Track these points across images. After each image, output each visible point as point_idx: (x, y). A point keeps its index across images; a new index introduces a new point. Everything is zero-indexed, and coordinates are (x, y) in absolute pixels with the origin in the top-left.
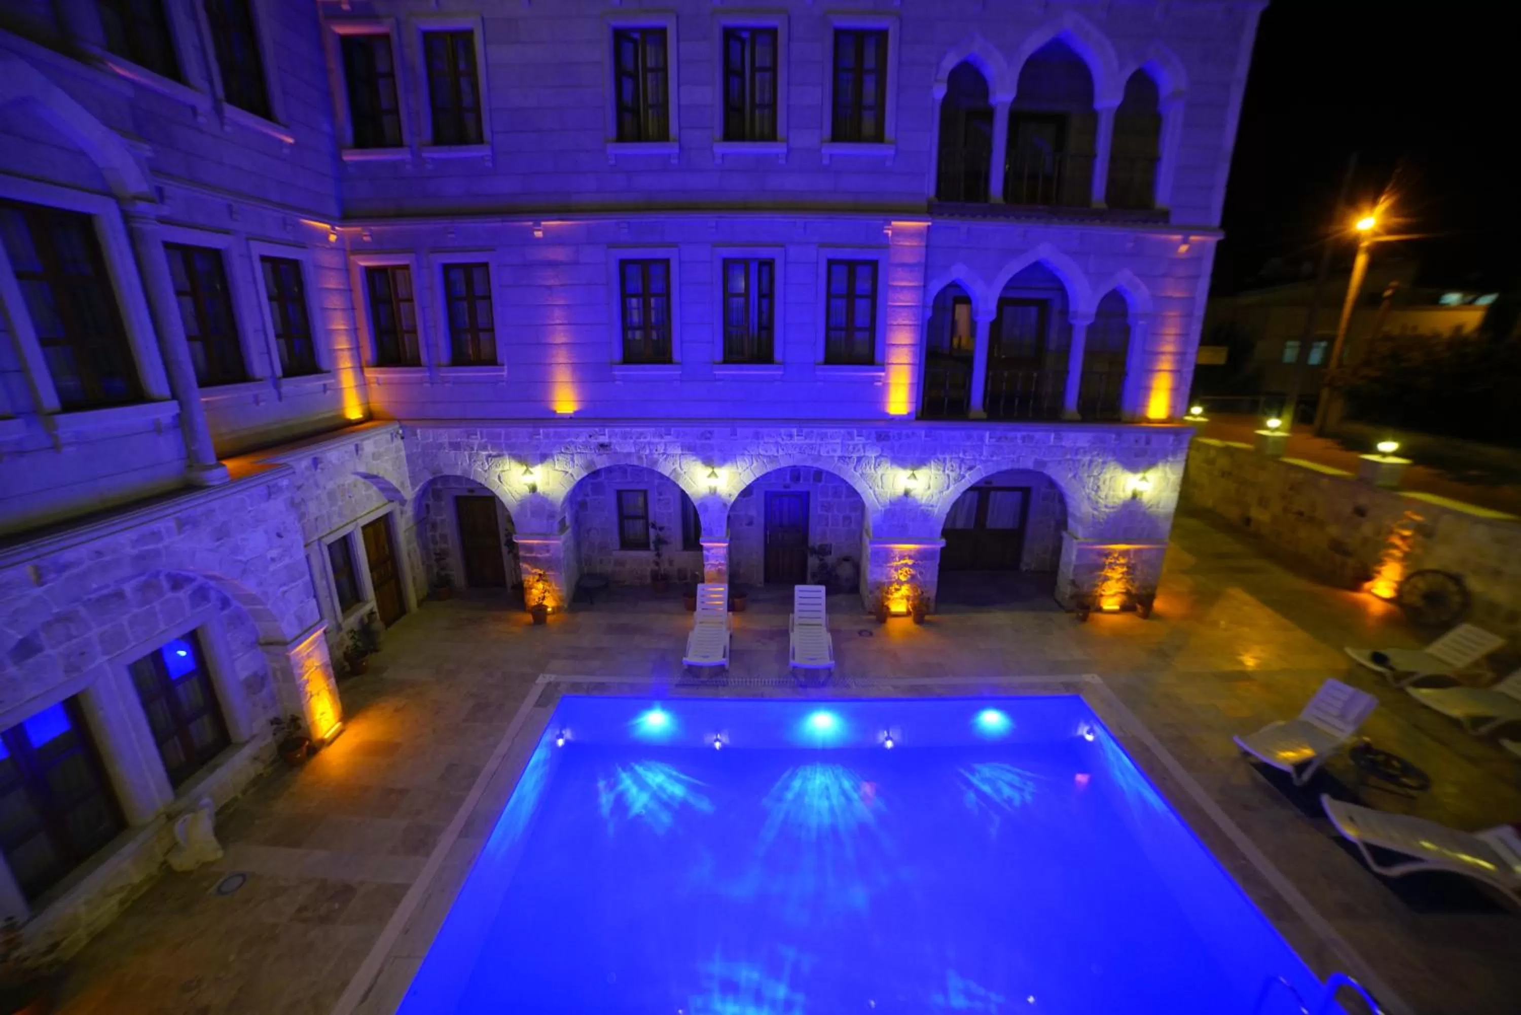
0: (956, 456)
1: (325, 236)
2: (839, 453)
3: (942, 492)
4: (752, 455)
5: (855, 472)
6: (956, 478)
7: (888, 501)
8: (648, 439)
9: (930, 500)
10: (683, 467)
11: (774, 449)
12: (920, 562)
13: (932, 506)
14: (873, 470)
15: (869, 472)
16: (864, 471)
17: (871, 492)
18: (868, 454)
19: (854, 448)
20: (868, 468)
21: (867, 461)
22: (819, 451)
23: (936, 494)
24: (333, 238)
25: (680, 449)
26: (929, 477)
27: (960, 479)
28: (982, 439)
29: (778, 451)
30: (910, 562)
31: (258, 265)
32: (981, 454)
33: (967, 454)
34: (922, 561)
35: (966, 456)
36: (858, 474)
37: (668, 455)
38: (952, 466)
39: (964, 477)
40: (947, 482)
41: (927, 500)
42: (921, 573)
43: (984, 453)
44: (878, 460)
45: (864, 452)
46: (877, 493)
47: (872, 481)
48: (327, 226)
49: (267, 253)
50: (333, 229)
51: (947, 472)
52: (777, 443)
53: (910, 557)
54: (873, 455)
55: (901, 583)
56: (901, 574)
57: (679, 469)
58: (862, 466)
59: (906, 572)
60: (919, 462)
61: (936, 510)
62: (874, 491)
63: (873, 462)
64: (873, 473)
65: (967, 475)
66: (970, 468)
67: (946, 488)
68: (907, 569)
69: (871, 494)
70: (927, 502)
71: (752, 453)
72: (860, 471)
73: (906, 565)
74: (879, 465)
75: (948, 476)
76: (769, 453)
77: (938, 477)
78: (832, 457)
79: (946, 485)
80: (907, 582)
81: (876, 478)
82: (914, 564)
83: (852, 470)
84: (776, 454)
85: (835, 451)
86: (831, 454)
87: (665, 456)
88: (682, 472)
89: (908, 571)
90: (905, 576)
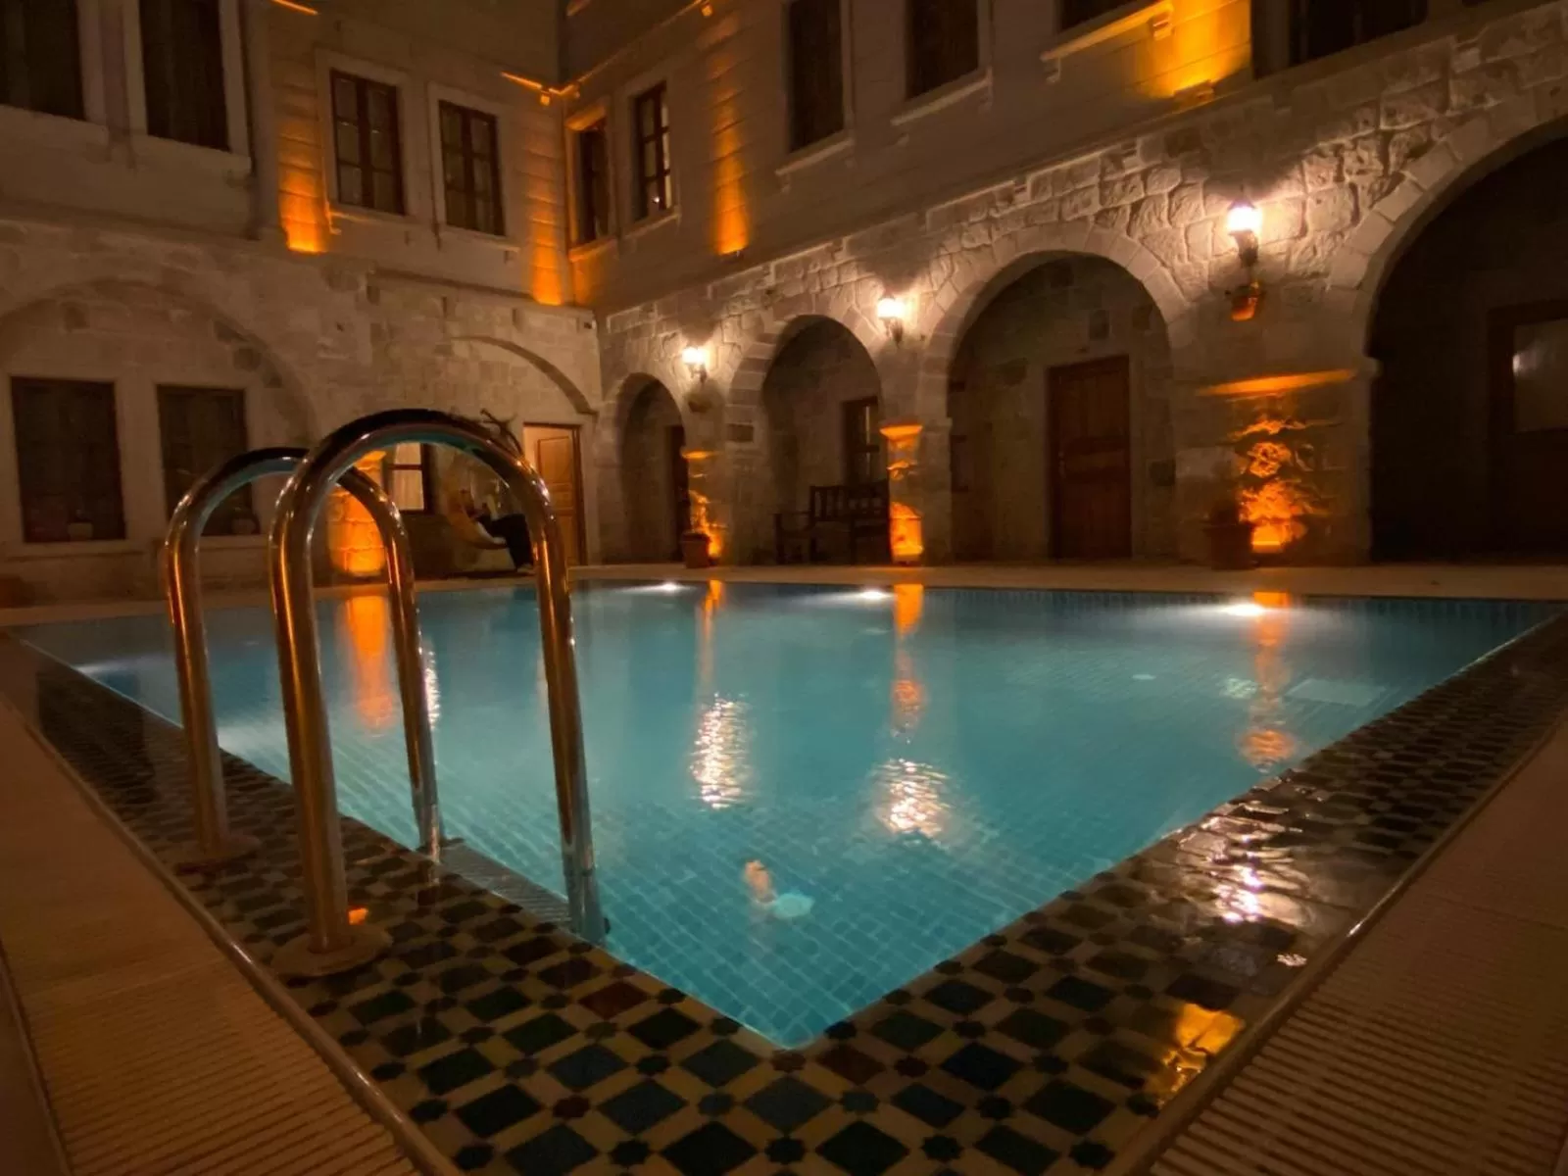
0: (1369, 131)
1: (535, 96)
2: (1097, 207)
3: (1341, 234)
4: (950, 254)
5: (1129, 239)
6: (1376, 187)
7: (1206, 287)
8: (818, 268)
9: (1309, 260)
10: (860, 303)
11: (984, 232)
12: (1299, 426)
13: (1316, 275)
14: (1167, 225)
15: (1158, 229)
16: (1148, 231)
17: (1167, 272)
18: (1153, 191)
19: (1124, 188)
20: (1154, 220)
21: (1151, 207)
22: (1060, 215)
23: (1322, 242)
24: (545, 100)
25: (855, 272)
26: (1300, 205)
27: (1385, 188)
28: (1444, 65)
29: (990, 236)
31: (435, 110)
32: (1444, 105)
33: (1400, 118)
34: (1303, 421)
35: (1396, 123)
36: (1135, 240)
37: (842, 286)
38: (1360, 160)
39: (1398, 178)
40: (1351, 205)
41: (1299, 263)
42: (1304, 454)
43: (1454, 99)
44: (1175, 199)
45: (1145, 187)
46: (1178, 271)
47: (1164, 246)
48: (539, 86)
49: (447, 98)
50: (545, 88)
51: (1348, 179)
52: (990, 220)
54: (1166, 191)
56: (1253, 459)
57: (855, 308)
58: (1142, 219)
61: (1328, 282)
62: (1173, 270)
63: (1166, 202)
64: (1167, 231)
65: (1408, 174)
66: (1415, 153)
67: (1348, 222)
69: (1165, 278)
70: (1302, 267)
71: (951, 250)
72: (1140, 234)
74: (1178, 208)
75: (1353, 187)
76: (977, 244)
77: (1324, 198)
78: (1084, 219)
79: (1348, 216)
81: (1173, 239)
82: (1283, 431)
83: (1125, 235)
84: (988, 242)
85: (1087, 203)
86: (1083, 212)
87: (838, 289)
88: (859, 311)
89: (1270, 451)
90: (1264, 464)
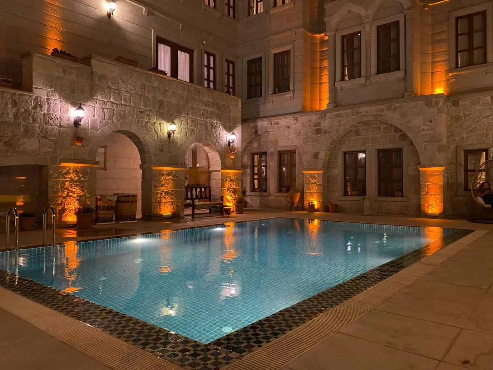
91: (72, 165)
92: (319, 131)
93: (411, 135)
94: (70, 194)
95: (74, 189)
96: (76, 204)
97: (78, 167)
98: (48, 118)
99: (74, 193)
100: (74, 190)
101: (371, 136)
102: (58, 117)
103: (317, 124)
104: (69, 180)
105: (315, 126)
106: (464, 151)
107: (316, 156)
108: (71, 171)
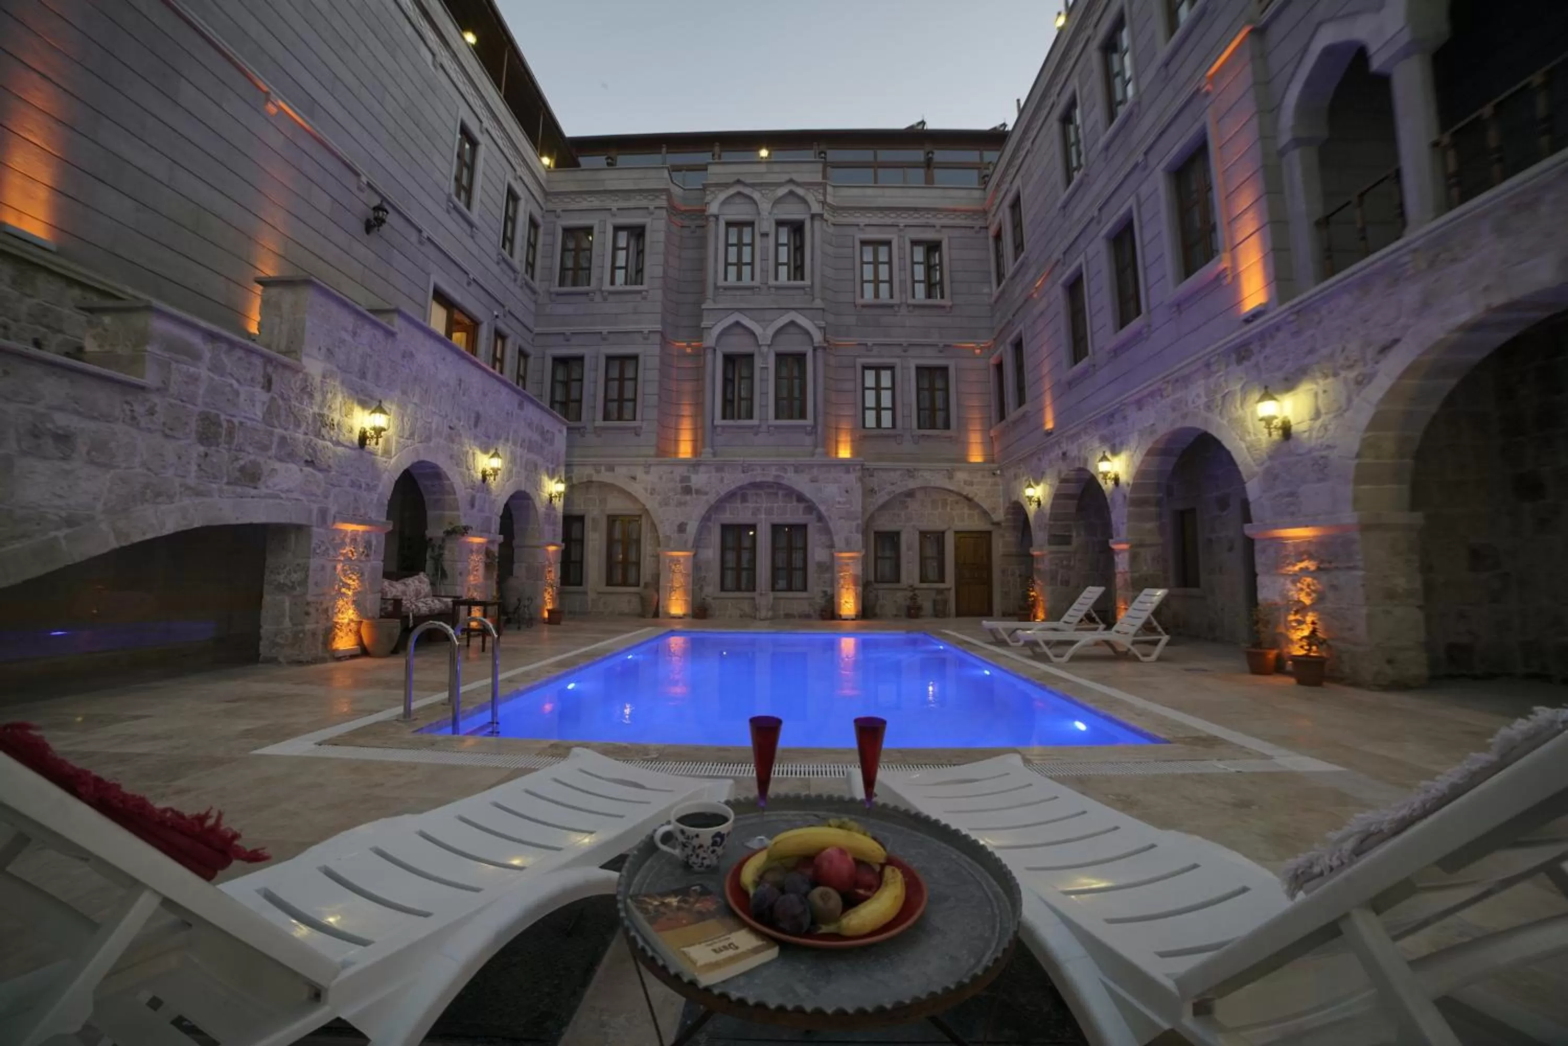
2: (1204, 400)
3: (1341, 416)
5: (1222, 420)
7: (1266, 457)
9: (1323, 437)
12: (1326, 566)
13: (1327, 447)
14: (1241, 412)
15: (1236, 414)
16: (1231, 415)
17: (1243, 444)
18: (1231, 388)
19: (1216, 386)
20: (1234, 407)
21: (1231, 399)
23: (1329, 422)
24: (978, 351)
26: (1314, 395)
30: (1310, 565)
34: (1328, 563)
36: (1225, 421)
38: (1348, 358)
40: (1346, 393)
41: (1317, 439)
42: (1331, 590)
44: (1243, 394)
45: (1227, 384)
46: (1249, 444)
47: (1240, 425)
48: (974, 345)
51: (1341, 373)
53: (1311, 557)
54: (1239, 386)
55: (1302, 609)
56: (1302, 590)
57: (1098, 466)
58: (1227, 407)
59: (1308, 586)
60: (1289, 384)
62: (1246, 443)
63: (1239, 395)
64: (1241, 415)
67: (1345, 406)
68: (1309, 580)
69: (1242, 449)
70: (1319, 441)
72: (1227, 419)
73: (1304, 570)
74: (1245, 399)
75: (1345, 380)
77: (1328, 390)
78: (1200, 407)
79: (1344, 402)
80: (1313, 607)
81: (1244, 421)
82: (1318, 569)
83: (1219, 417)
86: (1198, 403)
89: (1311, 584)
90: (1308, 594)
91: (350, 527)
92: (687, 490)
93: (822, 508)
94: (343, 590)
95: (350, 578)
96: (351, 611)
97: (358, 531)
98: (319, 423)
99: (348, 586)
100: (350, 582)
101: (764, 505)
102: (335, 423)
103: (685, 479)
104: (342, 558)
105: (682, 481)
106: (876, 533)
107: (682, 528)
108: (348, 540)
